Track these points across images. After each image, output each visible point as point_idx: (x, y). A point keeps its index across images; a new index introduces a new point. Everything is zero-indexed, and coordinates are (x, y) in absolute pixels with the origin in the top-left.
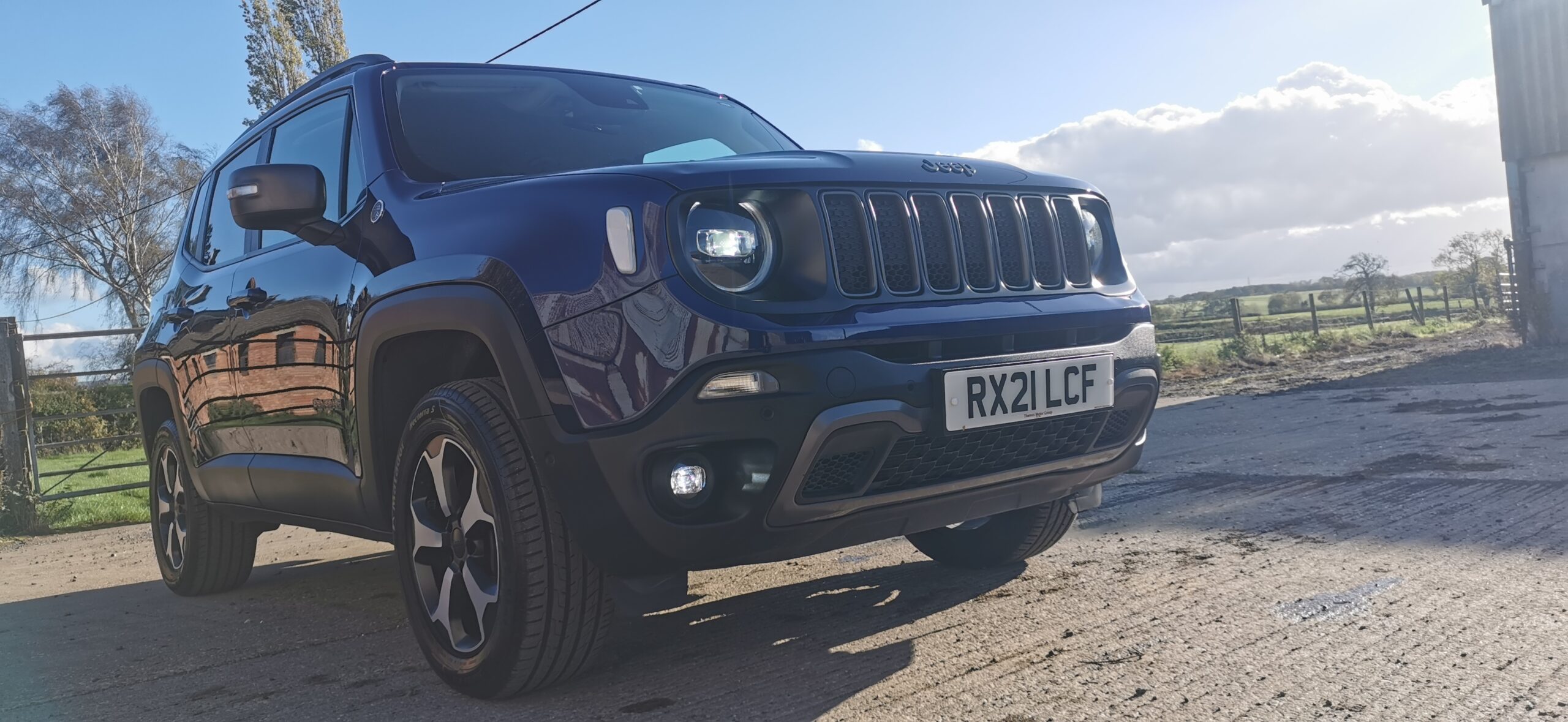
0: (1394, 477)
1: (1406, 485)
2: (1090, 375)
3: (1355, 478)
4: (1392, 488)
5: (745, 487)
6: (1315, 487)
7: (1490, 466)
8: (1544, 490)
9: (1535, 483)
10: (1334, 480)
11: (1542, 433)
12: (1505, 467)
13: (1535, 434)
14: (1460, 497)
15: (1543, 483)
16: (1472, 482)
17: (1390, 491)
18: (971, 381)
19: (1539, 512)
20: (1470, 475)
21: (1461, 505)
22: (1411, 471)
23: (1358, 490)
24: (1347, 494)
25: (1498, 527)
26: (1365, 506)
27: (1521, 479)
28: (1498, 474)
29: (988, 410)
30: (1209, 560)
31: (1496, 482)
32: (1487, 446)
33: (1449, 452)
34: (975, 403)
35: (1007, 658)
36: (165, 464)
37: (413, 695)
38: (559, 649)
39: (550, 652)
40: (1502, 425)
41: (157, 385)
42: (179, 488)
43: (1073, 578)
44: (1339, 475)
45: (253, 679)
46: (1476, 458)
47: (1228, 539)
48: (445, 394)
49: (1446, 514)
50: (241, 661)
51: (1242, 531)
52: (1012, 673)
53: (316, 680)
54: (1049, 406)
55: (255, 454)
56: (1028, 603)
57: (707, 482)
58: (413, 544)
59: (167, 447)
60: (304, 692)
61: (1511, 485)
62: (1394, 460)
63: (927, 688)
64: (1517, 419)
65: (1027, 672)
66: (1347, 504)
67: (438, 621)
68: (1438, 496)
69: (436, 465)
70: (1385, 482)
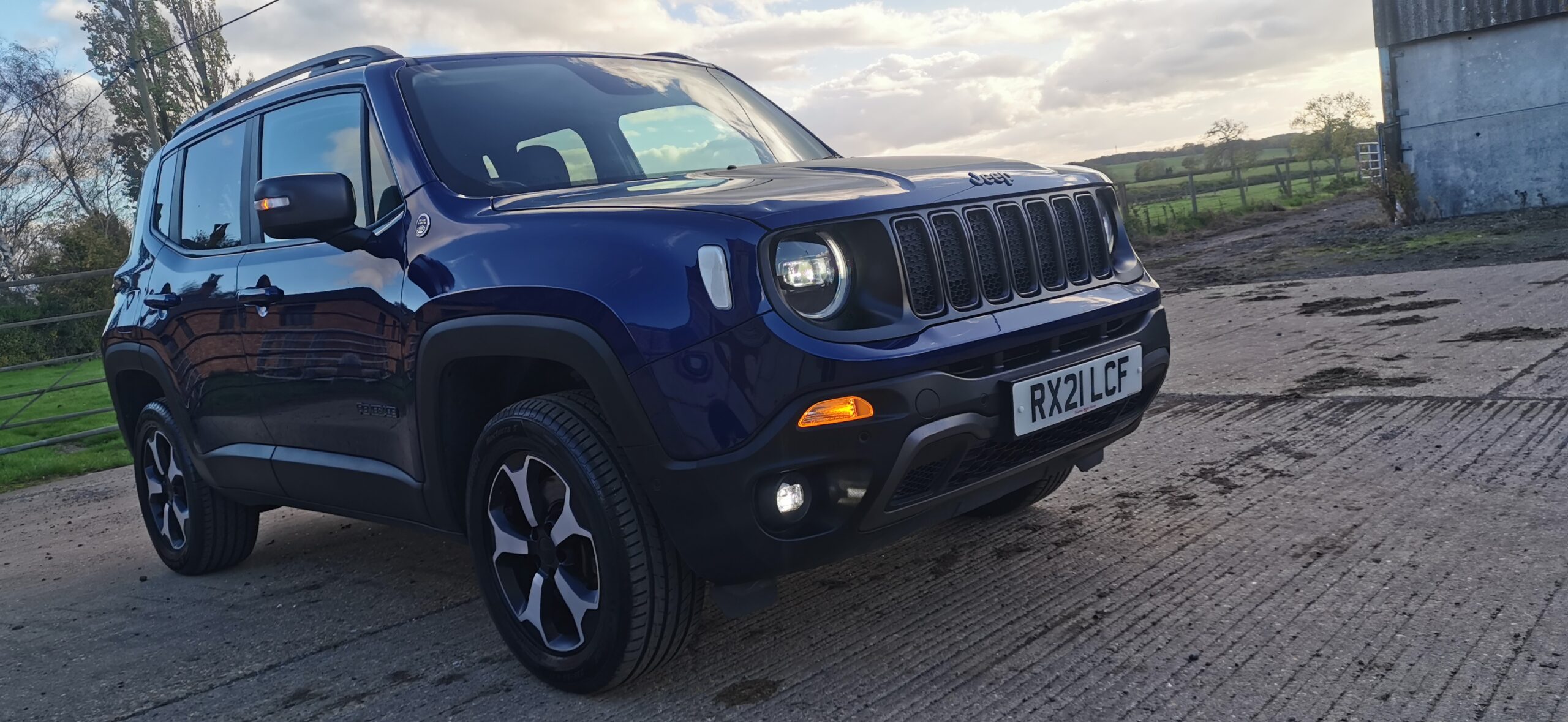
0: (1328, 395)
1: (1341, 405)
2: (1124, 366)
3: (1293, 397)
4: (1329, 408)
5: (841, 501)
7: (1412, 381)
8: (1465, 409)
9: (1456, 399)
11: (1445, 339)
12: (1425, 382)
13: (1439, 340)
14: (1394, 417)
15: (1464, 399)
16: (1399, 399)
17: (1329, 412)
19: (1470, 435)
20: (1396, 391)
21: (1399, 428)
22: (1341, 387)
23: (1299, 410)
24: (1290, 416)
25: (1438, 454)
26: (1312, 430)
27: (1442, 395)
28: (1420, 390)
29: (1047, 413)
30: (1194, 500)
31: (1421, 399)
32: (1401, 357)
33: (1366, 363)
34: (1037, 408)
35: (1057, 624)
36: (153, 445)
37: (508, 690)
38: (657, 648)
39: (650, 651)
40: (1404, 330)
41: (141, 369)
42: (174, 471)
43: (1078, 527)
44: (1276, 393)
45: (333, 679)
46: (1395, 371)
47: (1203, 474)
48: (527, 414)
49: (1388, 438)
50: (305, 656)
51: (1212, 464)
52: (1068, 641)
53: (399, 676)
54: (1093, 400)
55: (276, 446)
56: (1049, 558)
57: (804, 498)
58: (493, 549)
59: (156, 429)
60: (395, 691)
61: (1434, 402)
62: (1322, 374)
63: (999, 661)
64: (1418, 322)
65: (1081, 639)
66: (1294, 429)
67: (527, 622)
68: (1374, 417)
69: (519, 479)
70: (1322, 401)
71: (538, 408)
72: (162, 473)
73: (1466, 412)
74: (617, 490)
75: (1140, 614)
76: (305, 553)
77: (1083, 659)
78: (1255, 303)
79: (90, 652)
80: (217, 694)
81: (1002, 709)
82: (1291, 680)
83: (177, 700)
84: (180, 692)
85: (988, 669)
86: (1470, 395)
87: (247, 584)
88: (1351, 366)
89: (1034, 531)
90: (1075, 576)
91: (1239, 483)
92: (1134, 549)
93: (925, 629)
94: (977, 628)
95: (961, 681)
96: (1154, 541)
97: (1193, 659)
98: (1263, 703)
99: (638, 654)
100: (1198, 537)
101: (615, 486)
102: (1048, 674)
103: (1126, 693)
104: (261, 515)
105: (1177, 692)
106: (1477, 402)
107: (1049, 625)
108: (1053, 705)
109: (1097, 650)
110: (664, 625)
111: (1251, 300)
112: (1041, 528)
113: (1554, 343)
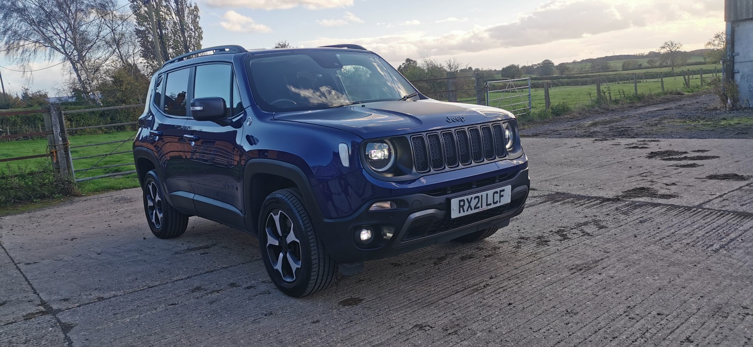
0: (631, 200)
1: (634, 205)
2: (502, 193)
3: (617, 199)
4: (628, 206)
5: (385, 237)
6: (600, 203)
7: (669, 196)
9: (682, 207)
10: (608, 200)
11: (699, 177)
12: (675, 197)
13: (696, 177)
14: (651, 213)
15: (685, 207)
16: (659, 205)
17: (627, 208)
18: (460, 201)
19: (675, 224)
20: (660, 201)
21: (649, 218)
22: (639, 197)
23: (615, 206)
24: (610, 208)
25: (657, 231)
26: (614, 216)
27: (678, 204)
28: (671, 201)
29: (465, 210)
30: (548, 243)
31: (668, 205)
32: (674, 184)
33: (656, 187)
34: (461, 208)
35: (470, 287)
36: (150, 187)
37: (269, 293)
38: (321, 284)
39: (318, 285)
40: (686, 170)
41: (147, 158)
42: (158, 198)
43: (498, 250)
44: (611, 197)
45: (210, 284)
46: (667, 191)
47: (558, 232)
48: (280, 196)
49: (642, 223)
50: (201, 274)
51: (564, 228)
52: (470, 294)
53: (233, 285)
54: (487, 206)
55: (195, 194)
56: (480, 262)
57: (372, 235)
58: (267, 242)
59: (152, 181)
60: (230, 290)
61: (672, 208)
62: (634, 190)
63: (442, 299)
64: (694, 167)
65: (476, 293)
66: (607, 215)
67: (277, 269)
68: (643, 212)
69: (277, 218)
70: (627, 203)
71: (284, 194)
72: (153, 198)
73: (682, 213)
74: (309, 227)
75: (501, 287)
76: (205, 233)
77: (472, 301)
78: (632, 150)
79: (125, 266)
80: (169, 285)
81: (435, 316)
82: (540, 315)
83: (155, 286)
84: (157, 283)
85: (437, 301)
86: (689, 205)
87: (183, 244)
88: (650, 186)
89: (480, 250)
90: (486, 270)
91: (570, 237)
92: (513, 261)
93: (422, 285)
94: (441, 286)
95: (426, 305)
96: (523, 258)
97: (510, 304)
98: (525, 322)
99: (313, 285)
100: (540, 258)
101: (308, 225)
102: (457, 305)
103: (480, 314)
104: (189, 218)
105: (498, 315)
106: (690, 209)
107: (466, 288)
108: (454, 316)
109: (479, 298)
110: (323, 276)
111: (630, 148)
112: (483, 249)
113: (743, 183)
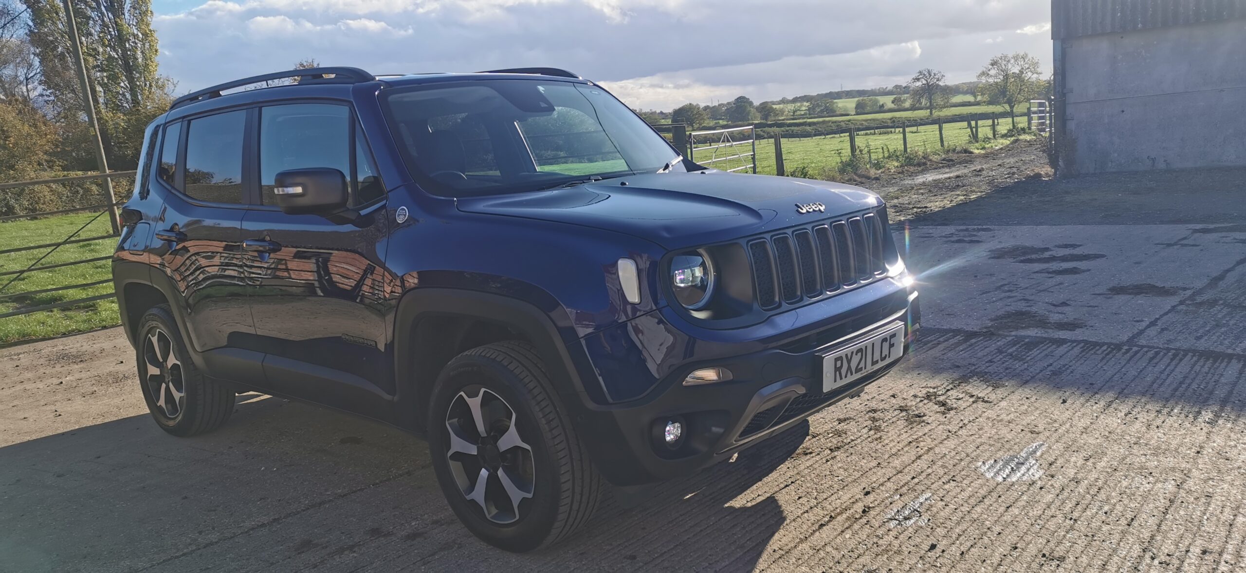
0: (1013, 333)
1: (1023, 343)
2: (893, 341)
3: (989, 334)
4: (1015, 345)
6: (966, 340)
7: (1072, 326)
8: (1110, 352)
9: (1104, 344)
10: (974, 334)
11: (1096, 291)
12: (1081, 327)
13: (1091, 292)
14: (1061, 357)
15: (1109, 345)
16: (1063, 341)
17: (1014, 349)
18: (836, 360)
19: (1113, 376)
20: (1062, 334)
21: (1064, 366)
22: (1022, 328)
23: (993, 345)
24: (988, 350)
25: (1092, 390)
26: (1003, 363)
27: (1094, 340)
28: (1078, 334)
29: (843, 375)
30: (924, 418)
31: (1079, 342)
32: (1064, 304)
33: (1039, 309)
34: (838, 373)
36: (155, 340)
37: (459, 547)
40: (1067, 279)
41: (151, 284)
42: (172, 360)
44: (976, 329)
45: (326, 532)
46: (1061, 316)
47: (928, 397)
48: (485, 360)
49: (1056, 375)
51: (934, 388)
52: (848, 528)
54: (873, 364)
56: (827, 461)
57: (684, 433)
58: (449, 448)
59: (157, 328)
60: (376, 544)
61: (1089, 346)
62: (1008, 315)
64: (1076, 273)
65: (856, 527)
66: (990, 361)
67: (473, 501)
68: (1047, 355)
69: (474, 403)
70: (1009, 339)
72: (161, 360)
73: (1111, 355)
79: (128, 500)
84: (212, 537)
86: (1114, 341)
88: (1028, 309)
90: (847, 476)
91: (955, 406)
92: (886, 456)
96: (899, 450)
97: (933, 546)
99: (560, 528)
100: (930, 449)
101: (551, 416)
106: (1118, 347)
107: (833, 515)
109: (868, 536)
111: (953, 242)
112: (817, 435)
113: (1174, 300)
